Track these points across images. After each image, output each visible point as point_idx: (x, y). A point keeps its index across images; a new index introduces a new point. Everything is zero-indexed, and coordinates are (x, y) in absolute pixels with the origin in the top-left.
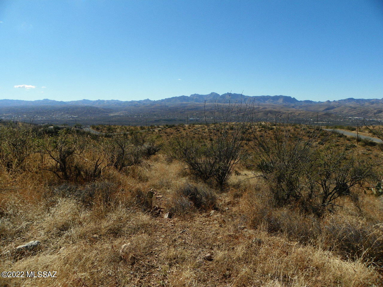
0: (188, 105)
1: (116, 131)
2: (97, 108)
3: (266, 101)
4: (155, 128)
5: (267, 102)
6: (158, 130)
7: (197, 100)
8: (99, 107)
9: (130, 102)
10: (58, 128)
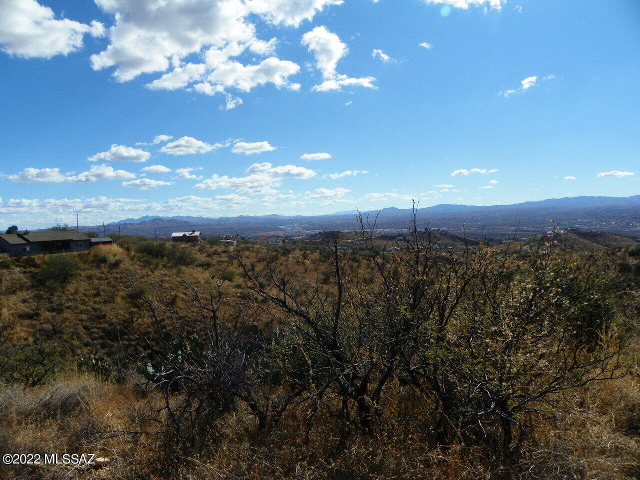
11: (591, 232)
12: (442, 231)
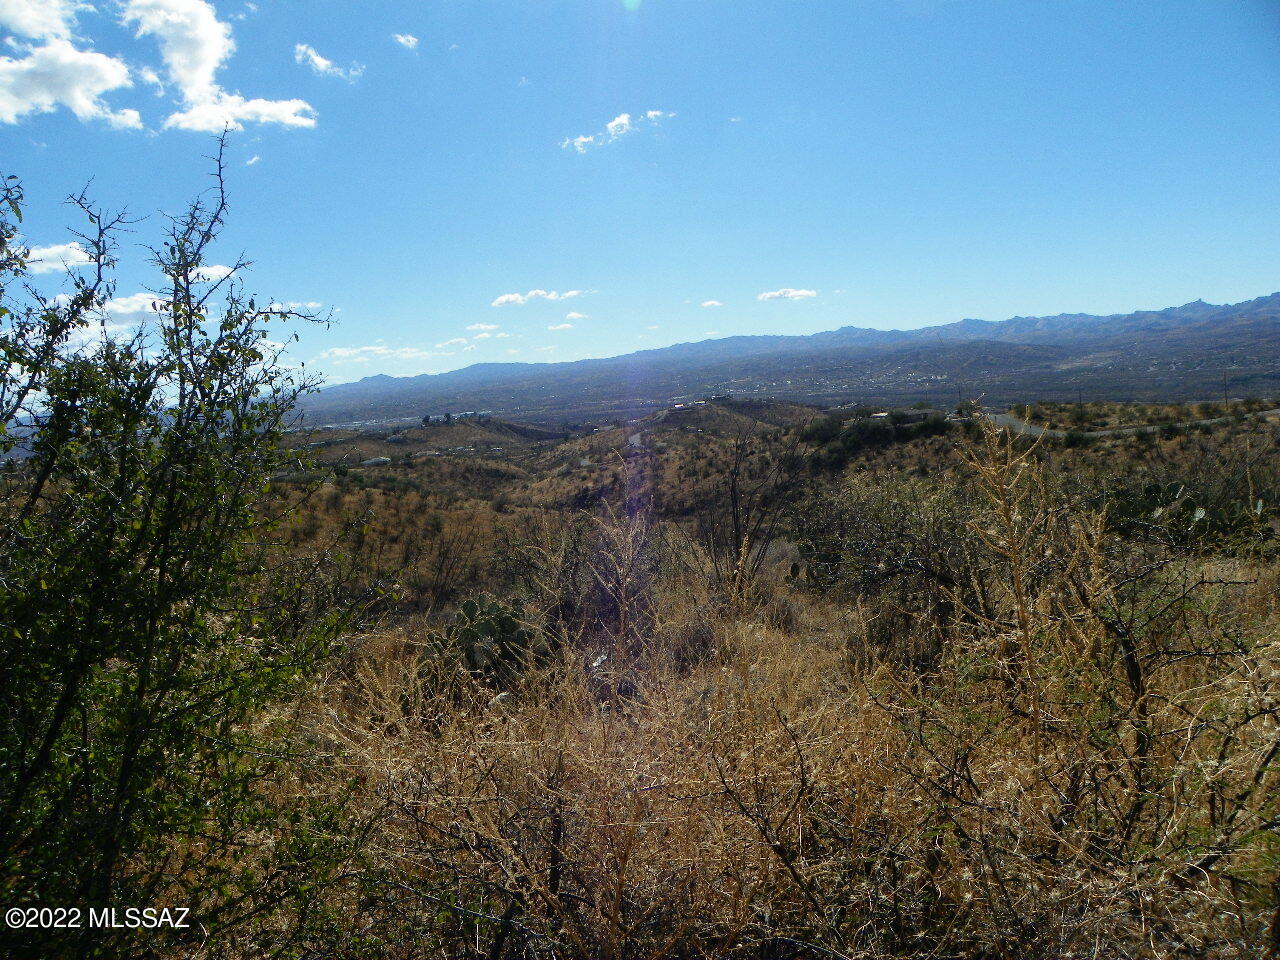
1: (1104, 424)
2: (1012, 346)
4: (1262, 410)
8: (1017, 341)
9: (1130, 318)
10: (904, 418)
11: (751, 401)
12: (481, 417)
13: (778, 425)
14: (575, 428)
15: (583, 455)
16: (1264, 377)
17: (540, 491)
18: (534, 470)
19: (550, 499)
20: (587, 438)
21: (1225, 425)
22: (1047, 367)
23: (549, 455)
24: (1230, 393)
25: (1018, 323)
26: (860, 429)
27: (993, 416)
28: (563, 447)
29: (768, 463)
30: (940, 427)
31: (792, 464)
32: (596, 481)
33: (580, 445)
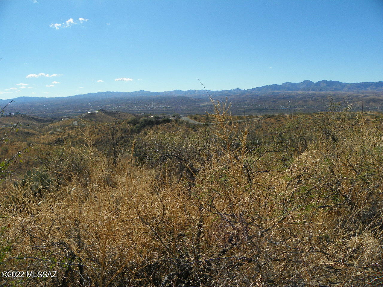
0: (280, 94)
2: (188, 98)
3: (368, 88)
4: (253, 118)
5: (369, 90)
6: (258, 120)
7: (289, 89)
8: (190, 97)
9: (221, 92)
10: (158, 118)
11: (112, 111)
12: (22, 114)
13: (120, 119)
14: (55, 119)
15: (58, 127)
16: (254, 109)
17: (43, 139)
18: (41, 132)
19: (47, 141)
20: (59, 122)
21: (244, 122)
22: (198, 104)
23: (46, 127)
24: (246, 113)
25: (190, 92)
26: (145, 121)
27: (183, 118)
28: (51, 125)
29: (117, 131)
30: (168, 121)
31: (125, 131)
32: (62, 136)
33: (57, 124)
